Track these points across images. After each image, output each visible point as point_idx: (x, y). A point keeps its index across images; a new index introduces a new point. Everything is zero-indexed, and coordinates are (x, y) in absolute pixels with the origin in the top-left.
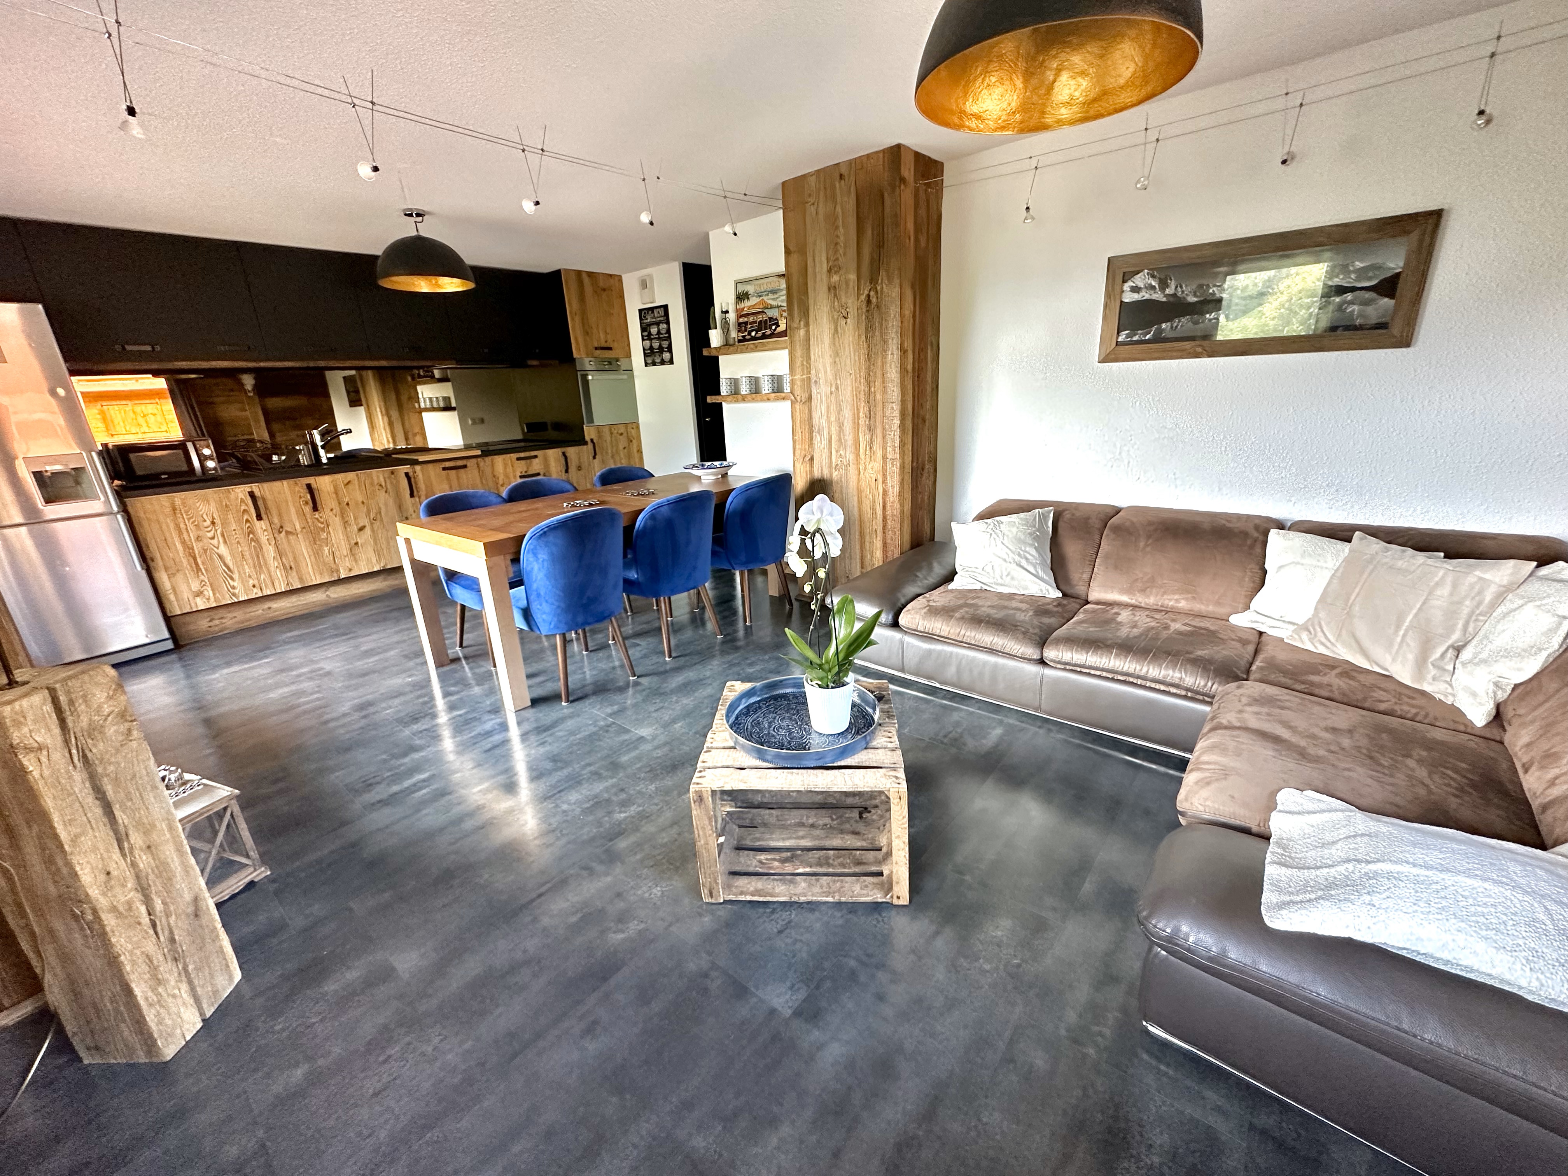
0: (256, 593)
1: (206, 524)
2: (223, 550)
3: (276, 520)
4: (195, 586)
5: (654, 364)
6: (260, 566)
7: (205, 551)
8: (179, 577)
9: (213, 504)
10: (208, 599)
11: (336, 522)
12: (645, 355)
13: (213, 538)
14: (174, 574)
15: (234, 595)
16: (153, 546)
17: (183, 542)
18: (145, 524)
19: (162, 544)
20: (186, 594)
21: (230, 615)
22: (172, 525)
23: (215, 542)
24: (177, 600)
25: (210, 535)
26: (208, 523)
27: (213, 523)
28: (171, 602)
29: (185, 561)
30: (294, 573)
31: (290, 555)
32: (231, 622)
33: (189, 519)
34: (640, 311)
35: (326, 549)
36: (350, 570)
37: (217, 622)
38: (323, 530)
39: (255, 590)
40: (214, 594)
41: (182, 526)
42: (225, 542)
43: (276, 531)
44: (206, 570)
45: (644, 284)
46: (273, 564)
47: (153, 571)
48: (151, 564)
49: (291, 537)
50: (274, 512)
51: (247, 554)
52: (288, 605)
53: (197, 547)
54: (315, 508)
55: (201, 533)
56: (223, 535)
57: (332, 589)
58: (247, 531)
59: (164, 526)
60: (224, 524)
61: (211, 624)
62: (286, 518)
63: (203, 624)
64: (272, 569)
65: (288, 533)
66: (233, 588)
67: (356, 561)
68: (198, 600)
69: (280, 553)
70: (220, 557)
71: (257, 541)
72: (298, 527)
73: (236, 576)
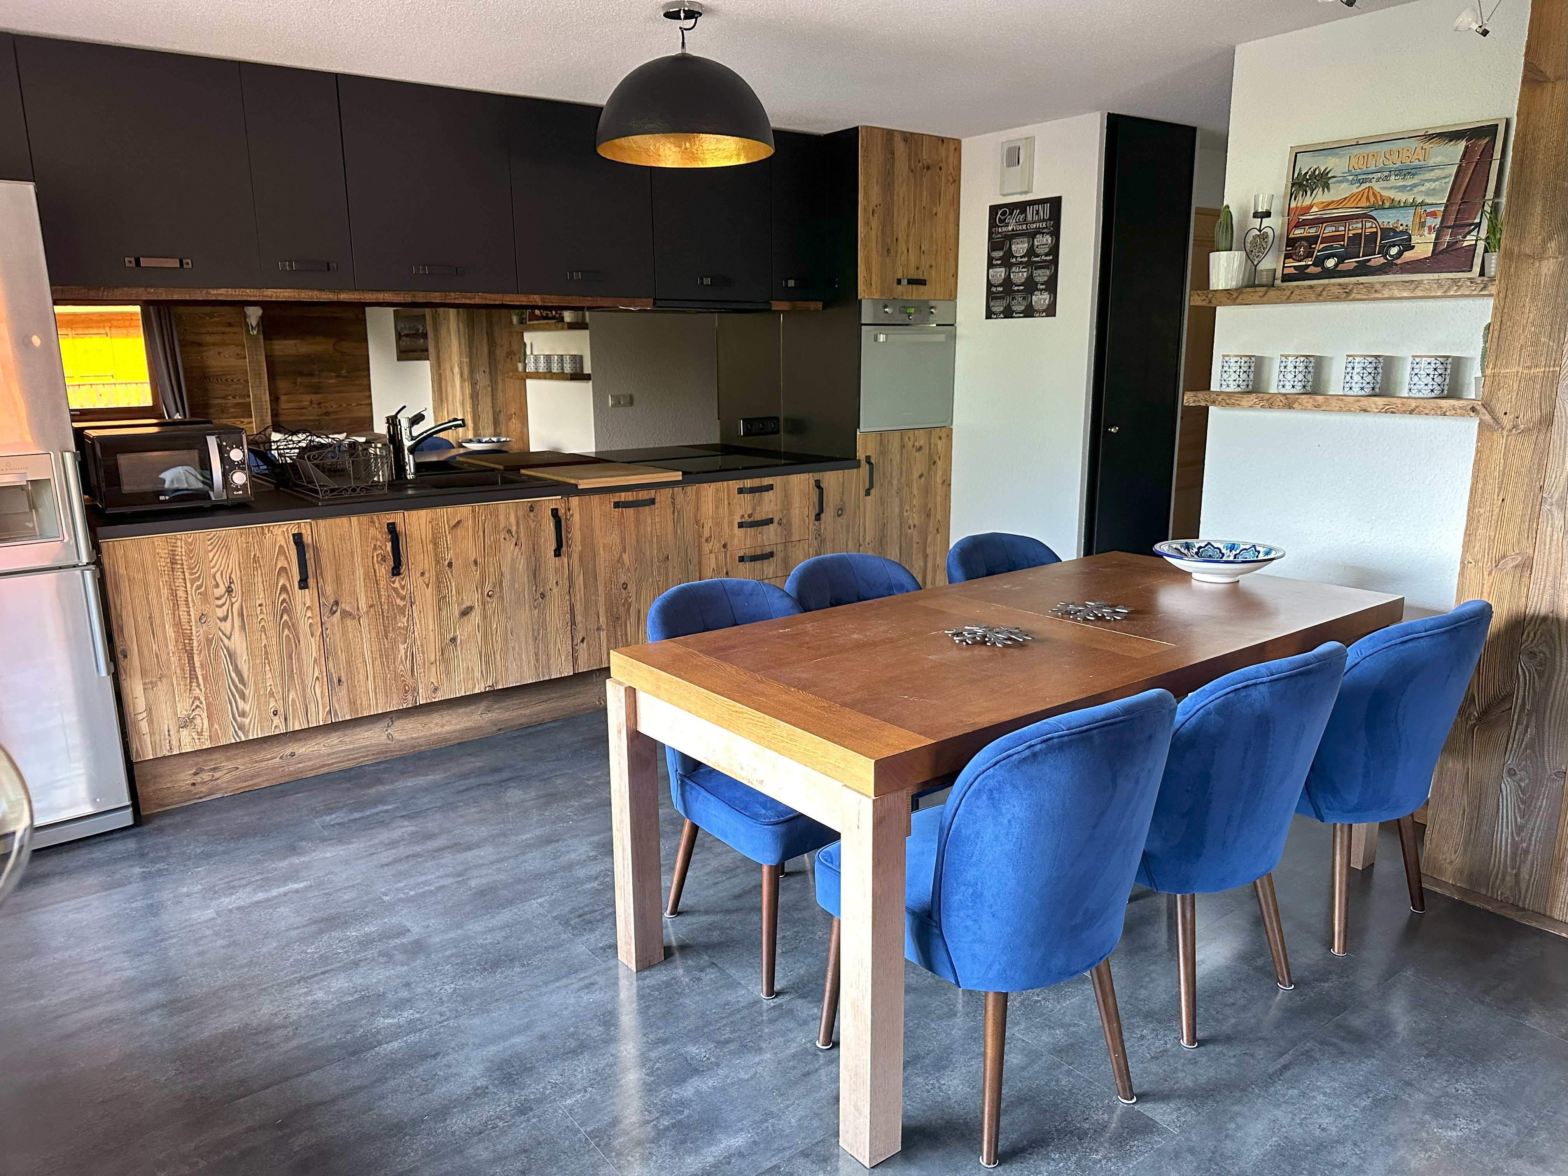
0: (278, 726)
1: (218, 592)
2: (238, 643)
3: (329, 590)
4: (183, 708)
5: (1008, 314)
6: (291, 676)
7: (209, 641)
8: (162, 688)
9: (235, 555)
10: (200, 734)
11: (426, 596)
12: (991, 296)
13: (224, 619)
14: (154, 684)
15: (241, 727)
16: (129, 630)
17: (178, 624)
18: (125, 586)
19: (144, 625)
20: (166, 721)
21: (230, 765)
22: (165, 592)
23: (226, 626)
24: (152, 734)
25: (221, 612)
26: (222, 589)
27: (229, 590)
28: (140, 735)
29: (174, 659)
30: (343, 691)
31: (342, 657)
32: (228, 777)
33: (193, 582)
34: (994, 209)
35: (402, 647)
36: (436, 690)
37: (206, 776)
38: (402, 610)
39: (276, 720)
40: (211, 726)
41: (181, 593)
42: (243, 627)
43: (326, 611)
44: (205, 679)
45: (1013, 157)
46: (312, 673)
47: (123, 677)
48: (122, 662)
49: (349, 622)
50: (329, 574)
51: (274, 649)
52: (324, 750)
53: (198, 634)
54: (396, 570)
55: (206, 609)
56: (241, 615)
57: (399, 724)
58: (280, 608)
59: (153, 595)
60: (248, 593)
61: (198, 779)
62: (346, 586)
63: (184, 778)
64: (309, 681)
65: (345, 614)
66: (243, 714)
67: (448, 672)
68: (184, 732)
69: (327, 652)
70: (231, 655)
71: (292, 626)
72: (363, 605)
73: (249, 692)
